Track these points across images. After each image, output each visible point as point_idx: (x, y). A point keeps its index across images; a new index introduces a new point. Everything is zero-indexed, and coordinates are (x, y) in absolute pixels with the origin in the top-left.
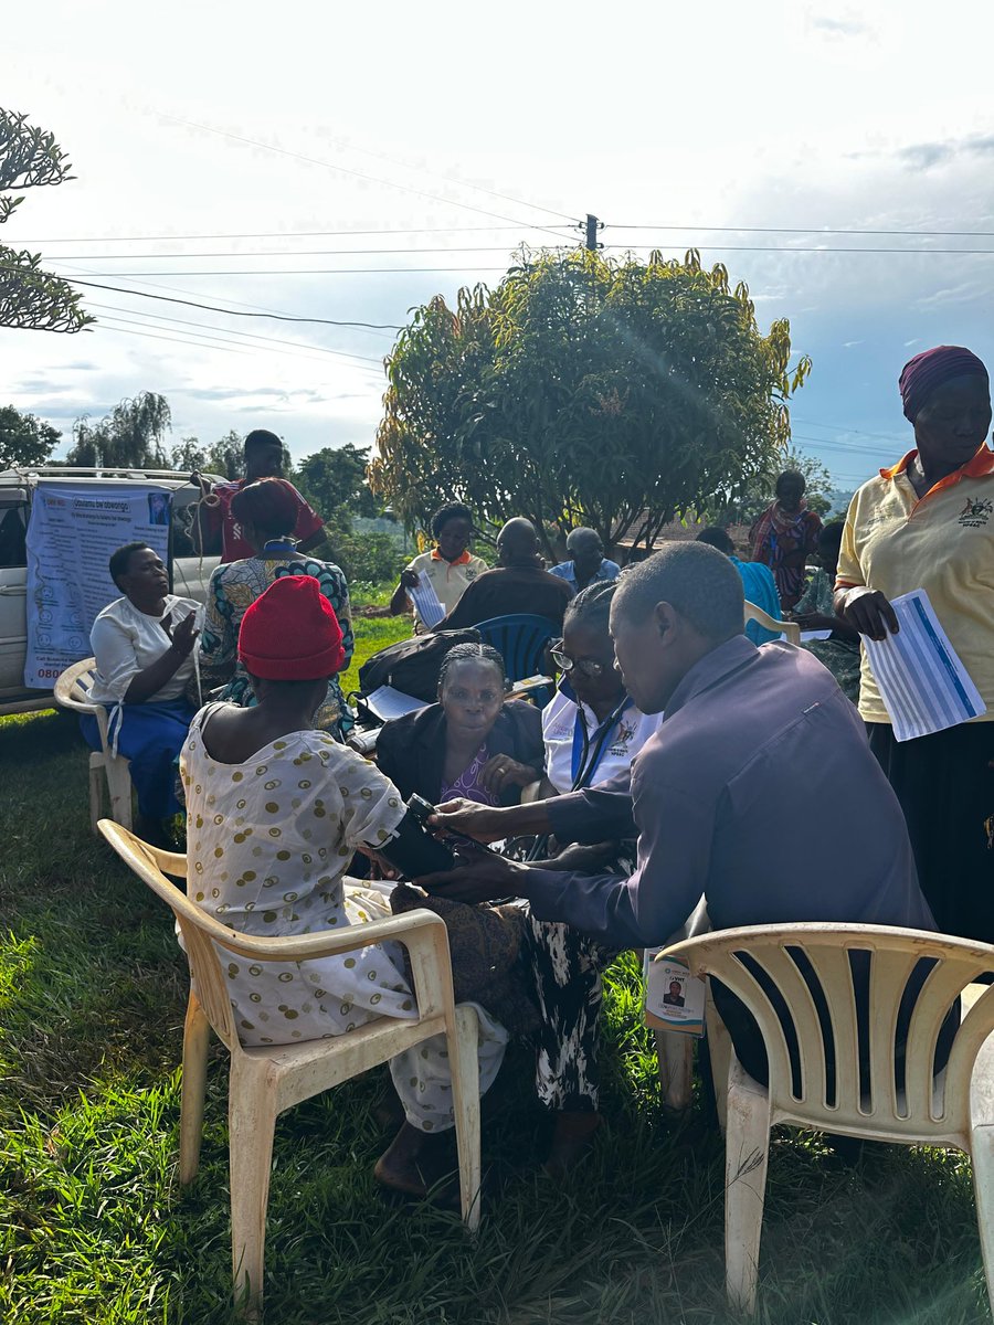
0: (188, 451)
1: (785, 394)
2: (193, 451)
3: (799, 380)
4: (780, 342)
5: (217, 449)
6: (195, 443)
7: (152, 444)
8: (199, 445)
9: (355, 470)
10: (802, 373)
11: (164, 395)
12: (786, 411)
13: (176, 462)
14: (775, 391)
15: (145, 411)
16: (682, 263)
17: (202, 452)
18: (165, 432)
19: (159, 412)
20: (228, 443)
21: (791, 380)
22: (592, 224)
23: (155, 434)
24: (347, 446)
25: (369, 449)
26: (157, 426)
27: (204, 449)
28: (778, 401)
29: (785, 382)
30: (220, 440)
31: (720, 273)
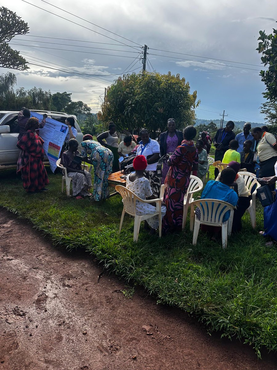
0: (21, 91)
1: (194, 107)
2: (23, 91)
3: (197, 105)
4: (195, 96)
5: (30, 92)
6: (23, 89)
7: (10, 88)
8: (25, 90)
9: (67, 100)
10: (198, 103)
11: (15, 74)
12: (194, 111)
13: (17, 94)
14: (192, 107)
15: (9, 78)
16: (176, 76)
17: (25, 92)
18: (15, 85)
19: (13, 79)
20: (33, 90)
21: (196, 104)
22: (146, 48)
23: (11, 85)
24: (65, 93)
25: (71, 94)
26: (12, 82)
27: (26, 91)
28: (193, 109)
29: (195, 105)
30: (31, 89)
31: (184, 80)
